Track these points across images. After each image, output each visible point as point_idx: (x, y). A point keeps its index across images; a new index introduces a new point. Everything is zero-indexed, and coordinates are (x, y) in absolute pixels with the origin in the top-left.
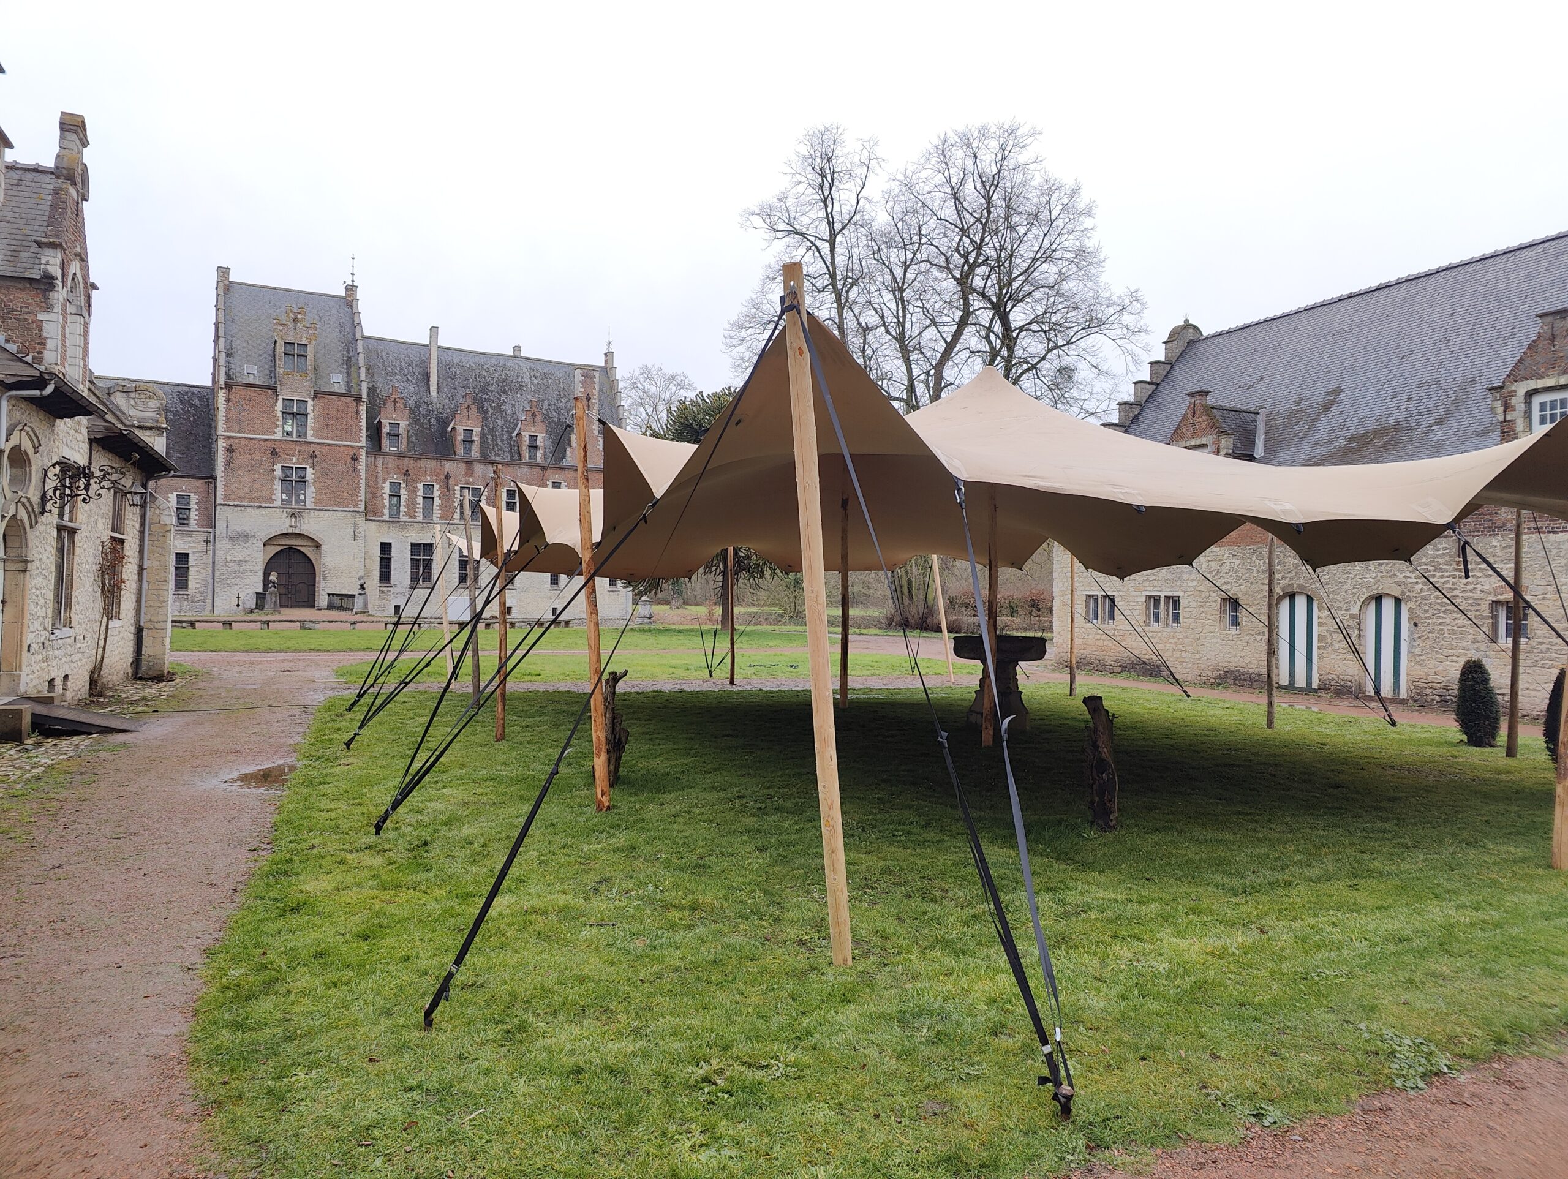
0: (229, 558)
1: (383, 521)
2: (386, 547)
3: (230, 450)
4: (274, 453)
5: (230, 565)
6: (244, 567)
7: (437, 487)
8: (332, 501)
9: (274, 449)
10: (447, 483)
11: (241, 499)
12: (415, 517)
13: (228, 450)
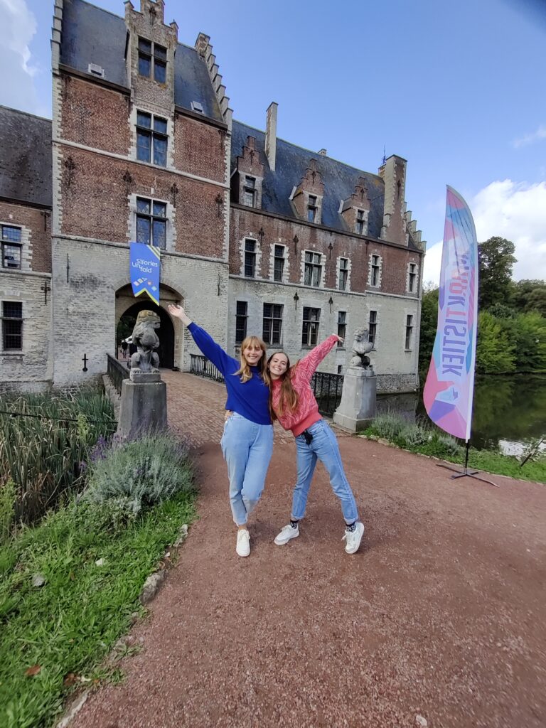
0: (71, 308)
1: (240, 279)
2: (242, 306)
3: (69, 164)
4: (127, 178)
5: (73, 318)
6: (91, 321)
7: (286, 249)
8: (195, 247)
9: (128, 173)
10: (296, 246)
11: (85, 233)
12: (268, 277)
13: (66, 164)
